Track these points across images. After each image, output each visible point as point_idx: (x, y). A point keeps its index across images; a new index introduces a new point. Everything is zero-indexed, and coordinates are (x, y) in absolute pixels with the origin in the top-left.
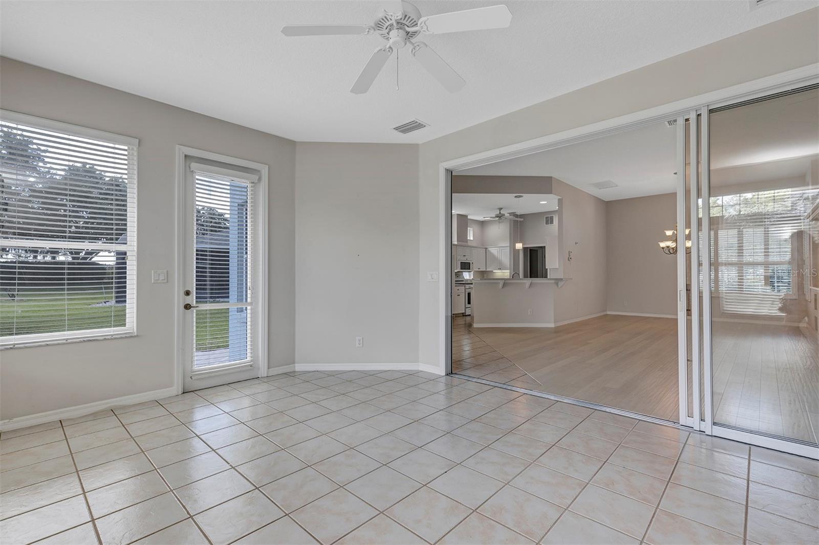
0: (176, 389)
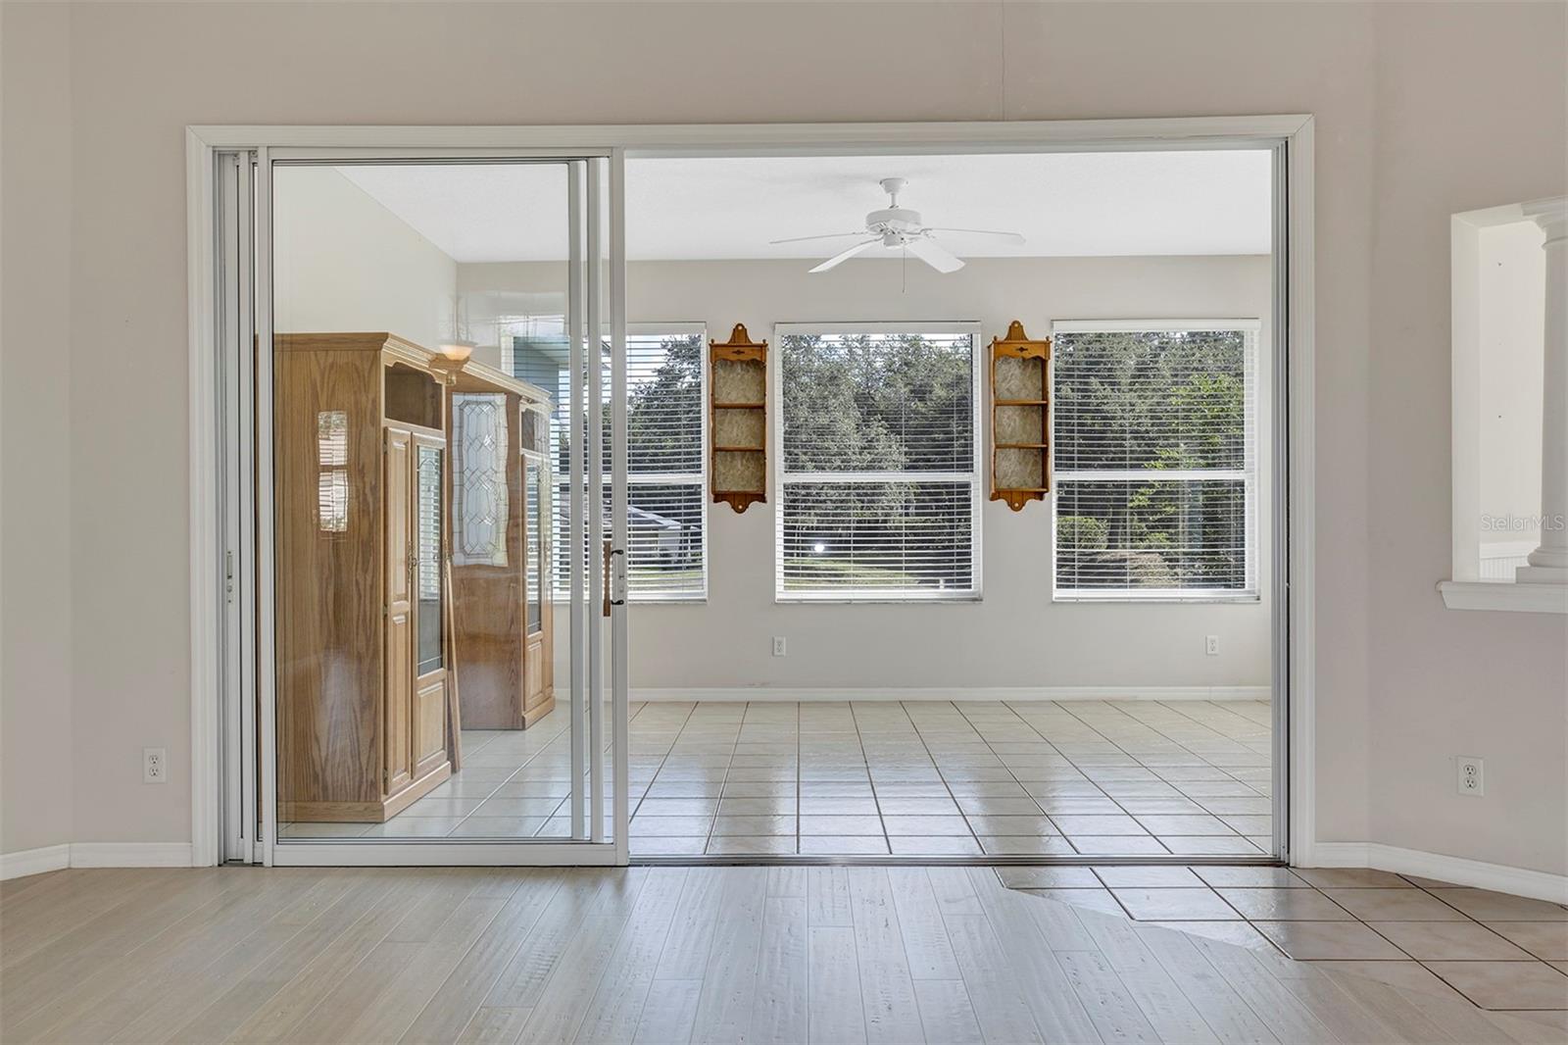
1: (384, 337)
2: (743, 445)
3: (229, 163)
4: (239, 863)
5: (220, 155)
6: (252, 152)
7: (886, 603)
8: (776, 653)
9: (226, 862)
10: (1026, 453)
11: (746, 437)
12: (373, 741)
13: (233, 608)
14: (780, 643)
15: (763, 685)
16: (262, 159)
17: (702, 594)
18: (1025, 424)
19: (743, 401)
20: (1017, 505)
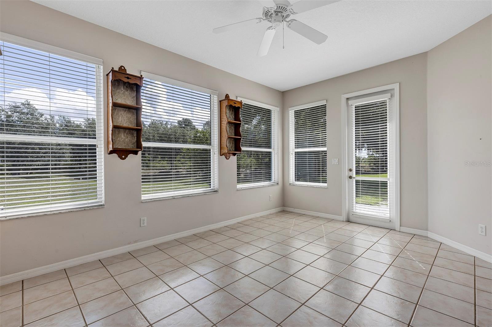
0: (344, 217)
7: (188, 196)
8: (142, 225)
10: (230, 140)
11: (126, 122)
14: (144, 220)
17: (101, 202)
18: (230, 130)
20: (228, 158)
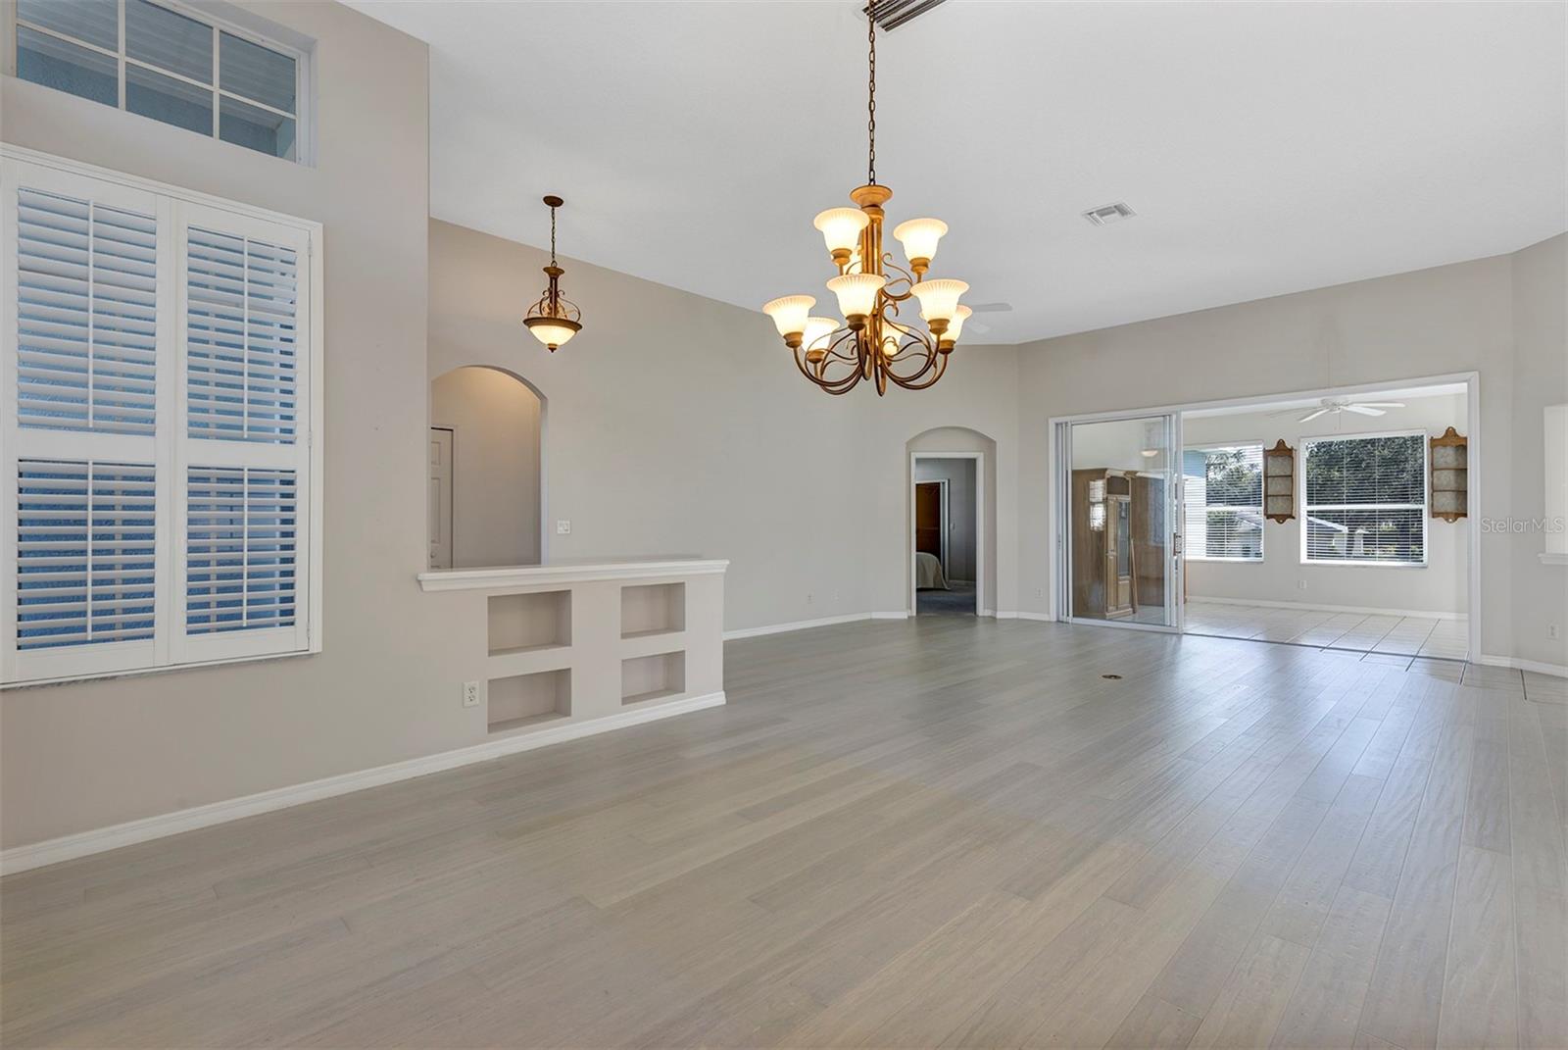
1: (1106, 470)
2: (1283, 493)
3: (1060, 428)
4: (1062, 622)
5: (1057, 424)
6: (1066, 423)
9: (1058, 621)
12: (1103, 595)
13: (1061, 552)
15: (1293, 601)
16: (1069, 425)
19: (1283, 474)
20: (1450, 520)
